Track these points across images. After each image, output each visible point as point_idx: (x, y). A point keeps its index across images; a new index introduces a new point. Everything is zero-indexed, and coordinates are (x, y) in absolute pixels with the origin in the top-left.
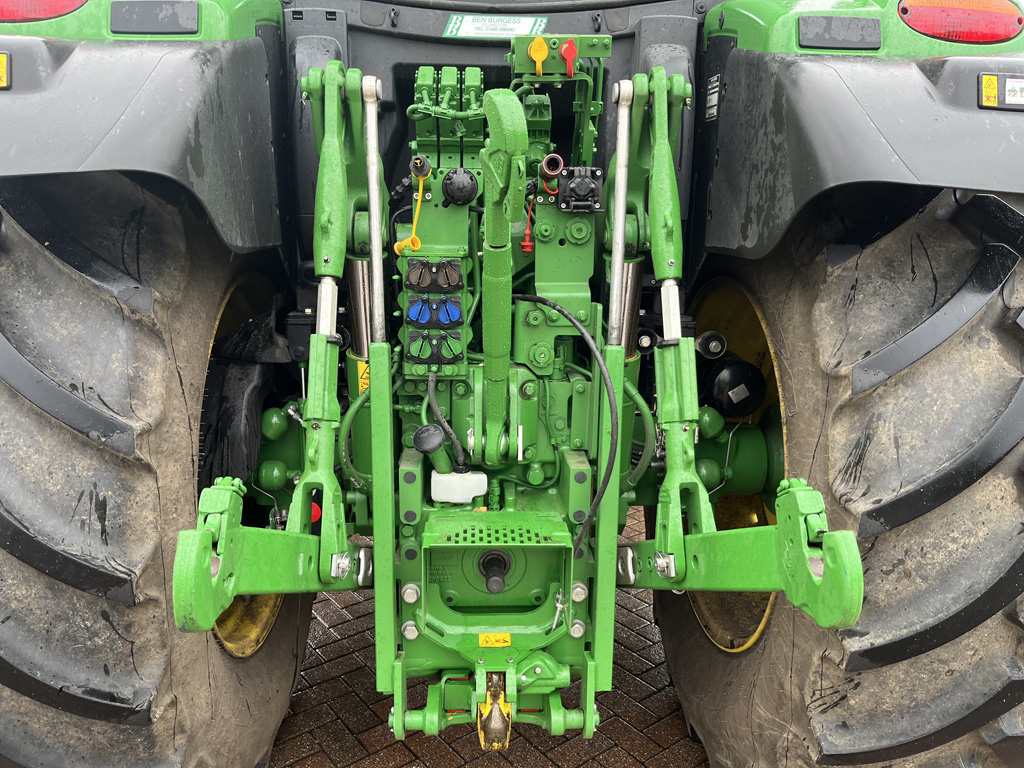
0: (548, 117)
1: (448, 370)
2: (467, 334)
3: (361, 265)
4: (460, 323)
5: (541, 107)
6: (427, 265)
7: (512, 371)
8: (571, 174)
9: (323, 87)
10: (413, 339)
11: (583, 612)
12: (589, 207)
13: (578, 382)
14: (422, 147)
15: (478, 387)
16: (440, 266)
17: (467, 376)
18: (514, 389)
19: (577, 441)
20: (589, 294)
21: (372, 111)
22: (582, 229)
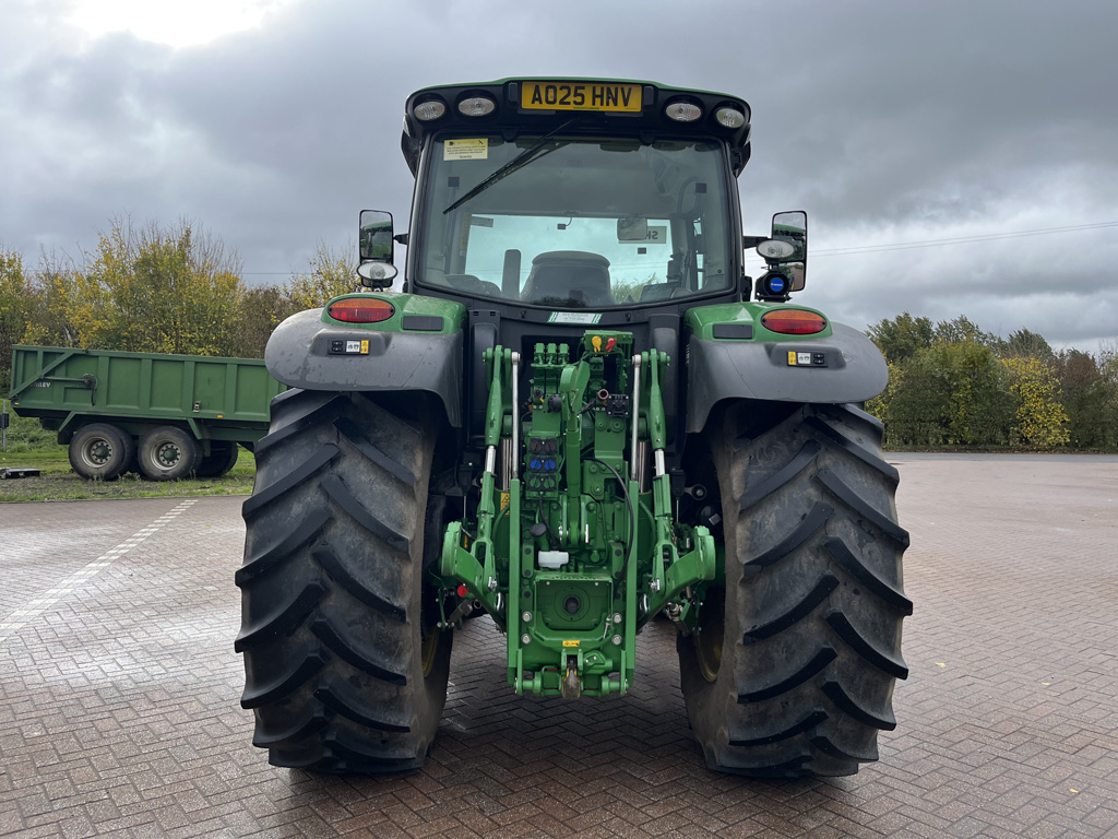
0: (602, 368)
1: (549, 494)
2: (559, 477)
3: (506, 442)
4: (556, 470)
5: (598, 364)
6: (540, 441)
7: (582, 496)
8: (613, 397)
9: (493, 358)
10: (532, 477)
11: (620, 630)
12: (622, 413)
13: (617, 505)
14: (537, 383)
15: (565, 504)
16: (546, 441)
17: (558, 498)
18: (583, 504)
19: (617, 537)
20: (622, 457)
21: (515, 368)
22: (618, 425)
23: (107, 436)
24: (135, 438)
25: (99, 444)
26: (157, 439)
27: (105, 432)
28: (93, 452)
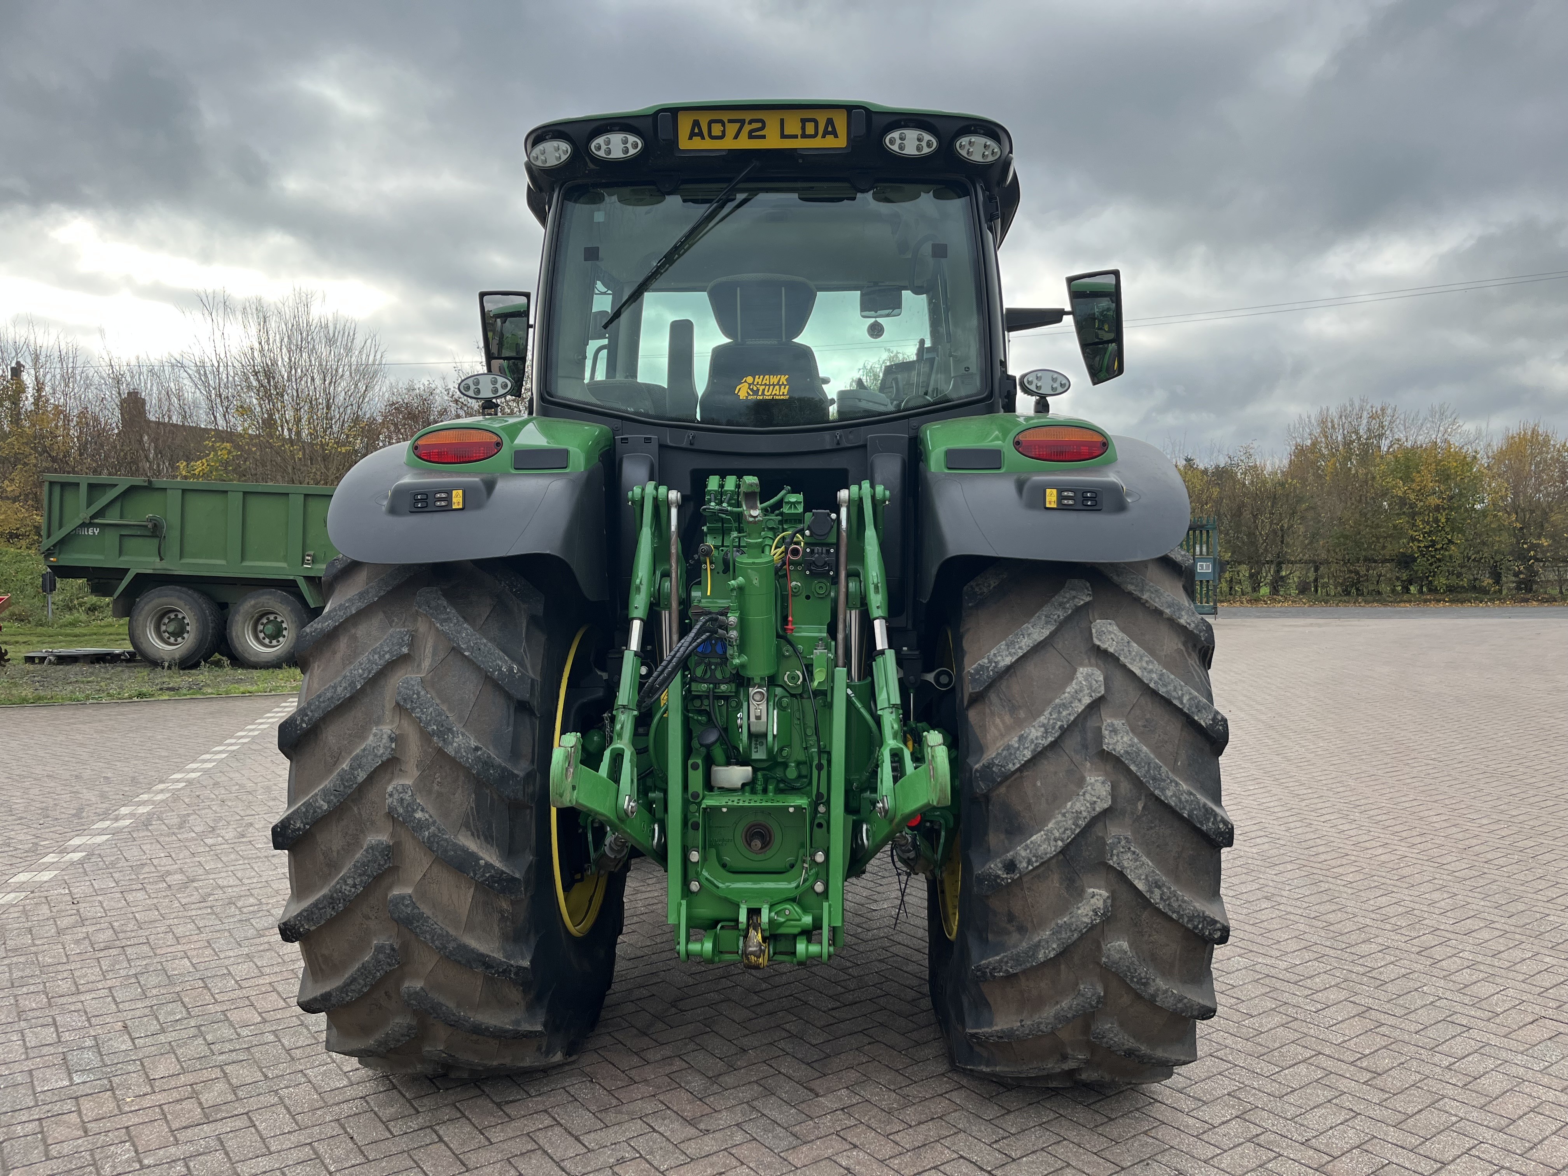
23: (182, 603)
24: (223, 606)
25: (173, 616)
26: (254, 606)
27: (180, 598)
28: (163, 628)
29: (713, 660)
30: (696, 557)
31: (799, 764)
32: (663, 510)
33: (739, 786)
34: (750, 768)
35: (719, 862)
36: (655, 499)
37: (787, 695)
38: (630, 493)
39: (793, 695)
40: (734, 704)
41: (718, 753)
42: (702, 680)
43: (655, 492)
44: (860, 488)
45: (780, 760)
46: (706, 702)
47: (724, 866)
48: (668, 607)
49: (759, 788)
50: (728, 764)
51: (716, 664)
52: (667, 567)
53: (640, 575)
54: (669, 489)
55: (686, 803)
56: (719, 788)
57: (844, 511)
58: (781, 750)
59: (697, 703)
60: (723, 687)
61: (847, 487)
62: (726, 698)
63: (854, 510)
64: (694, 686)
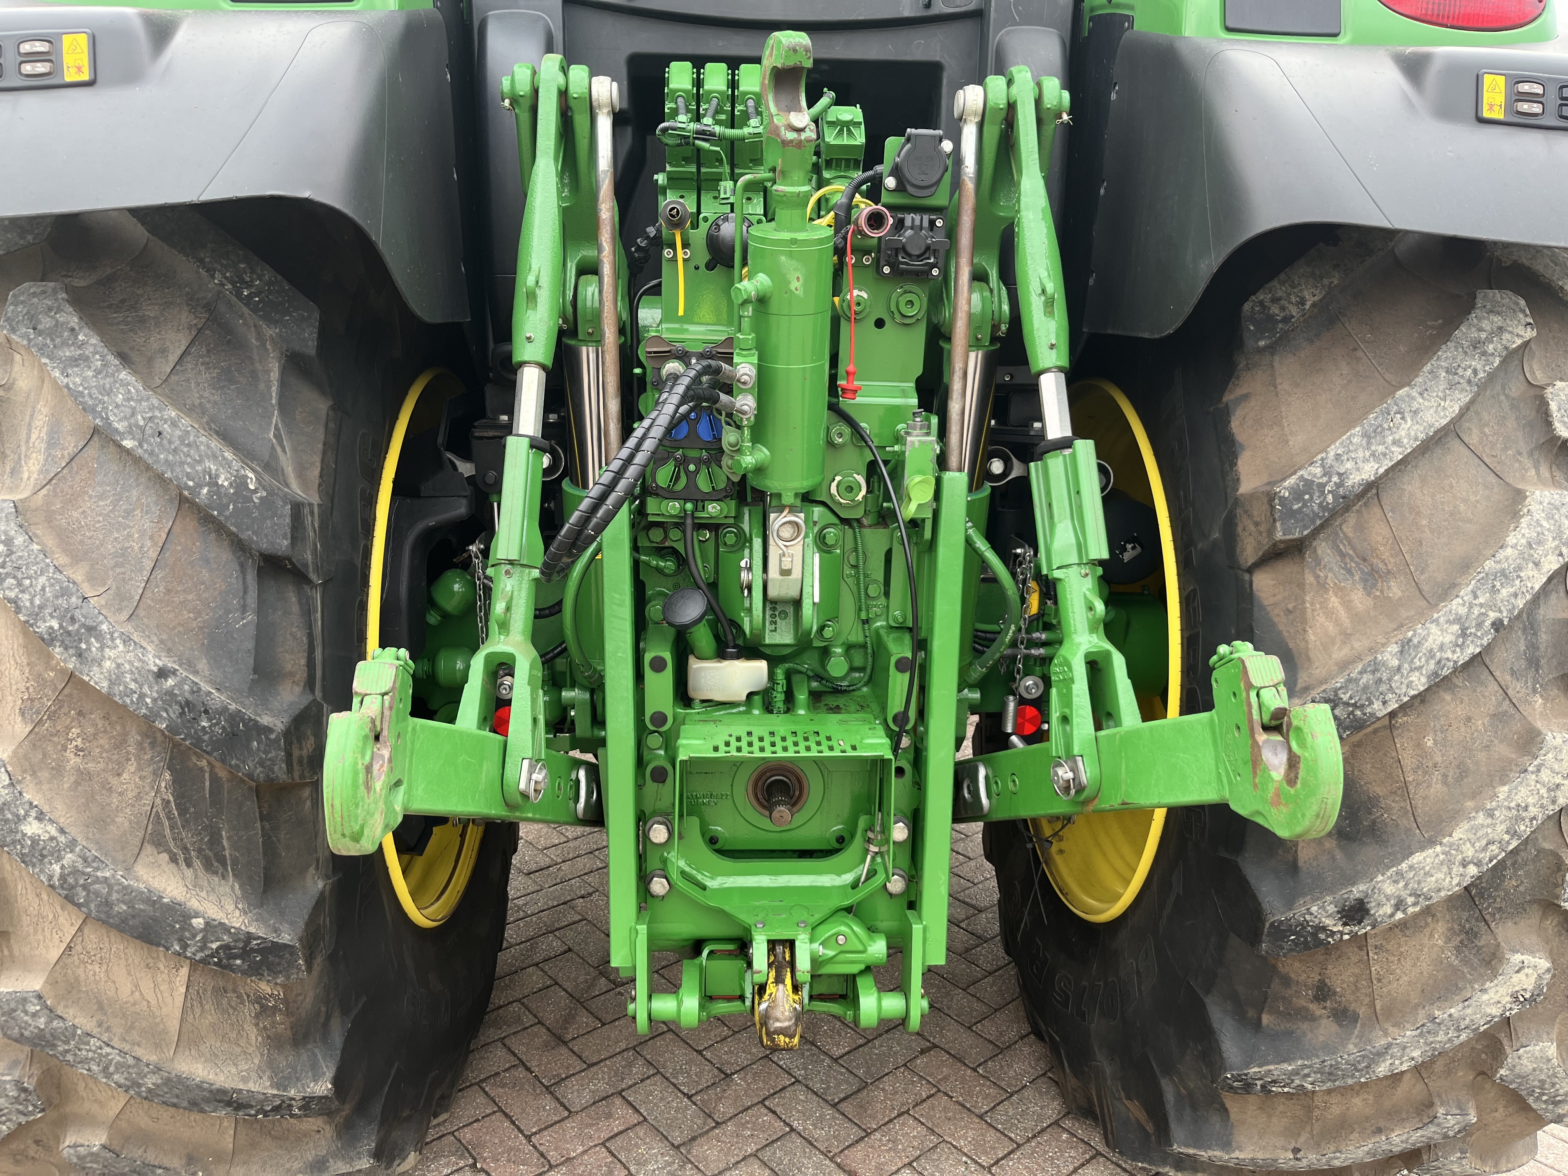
29: (693, 454)
30: (651, 231)
31: (849, 648)
32: (580, 121)
33: (744, 698)
34: (763, 665)
35: (703, 835)
36: (563, 94)
37: (837, 521)
38: (506, 83)
39: (845, 522)
40: (730, 539)
41: (703, 637)
42: (669, 494)
43: (561, 80)
44: (1010, 83)
45: (817, 643)
46: (675, 534)
47: (712, 841)
48: (597, 340)
49: (779, 697)
50: (722, 654)
51: (699, 462)
52: (590, 253)
53: (535, 267)
54: (592, 74)
55: (641, 731)
56: (703, 701)
57: (969, 134)
58: (821, 628)
59: (656, 535)
60: (713, 509)
61: (980, 81)
62: (715, 527)
63: (993, 132)
64: (652, 506)
